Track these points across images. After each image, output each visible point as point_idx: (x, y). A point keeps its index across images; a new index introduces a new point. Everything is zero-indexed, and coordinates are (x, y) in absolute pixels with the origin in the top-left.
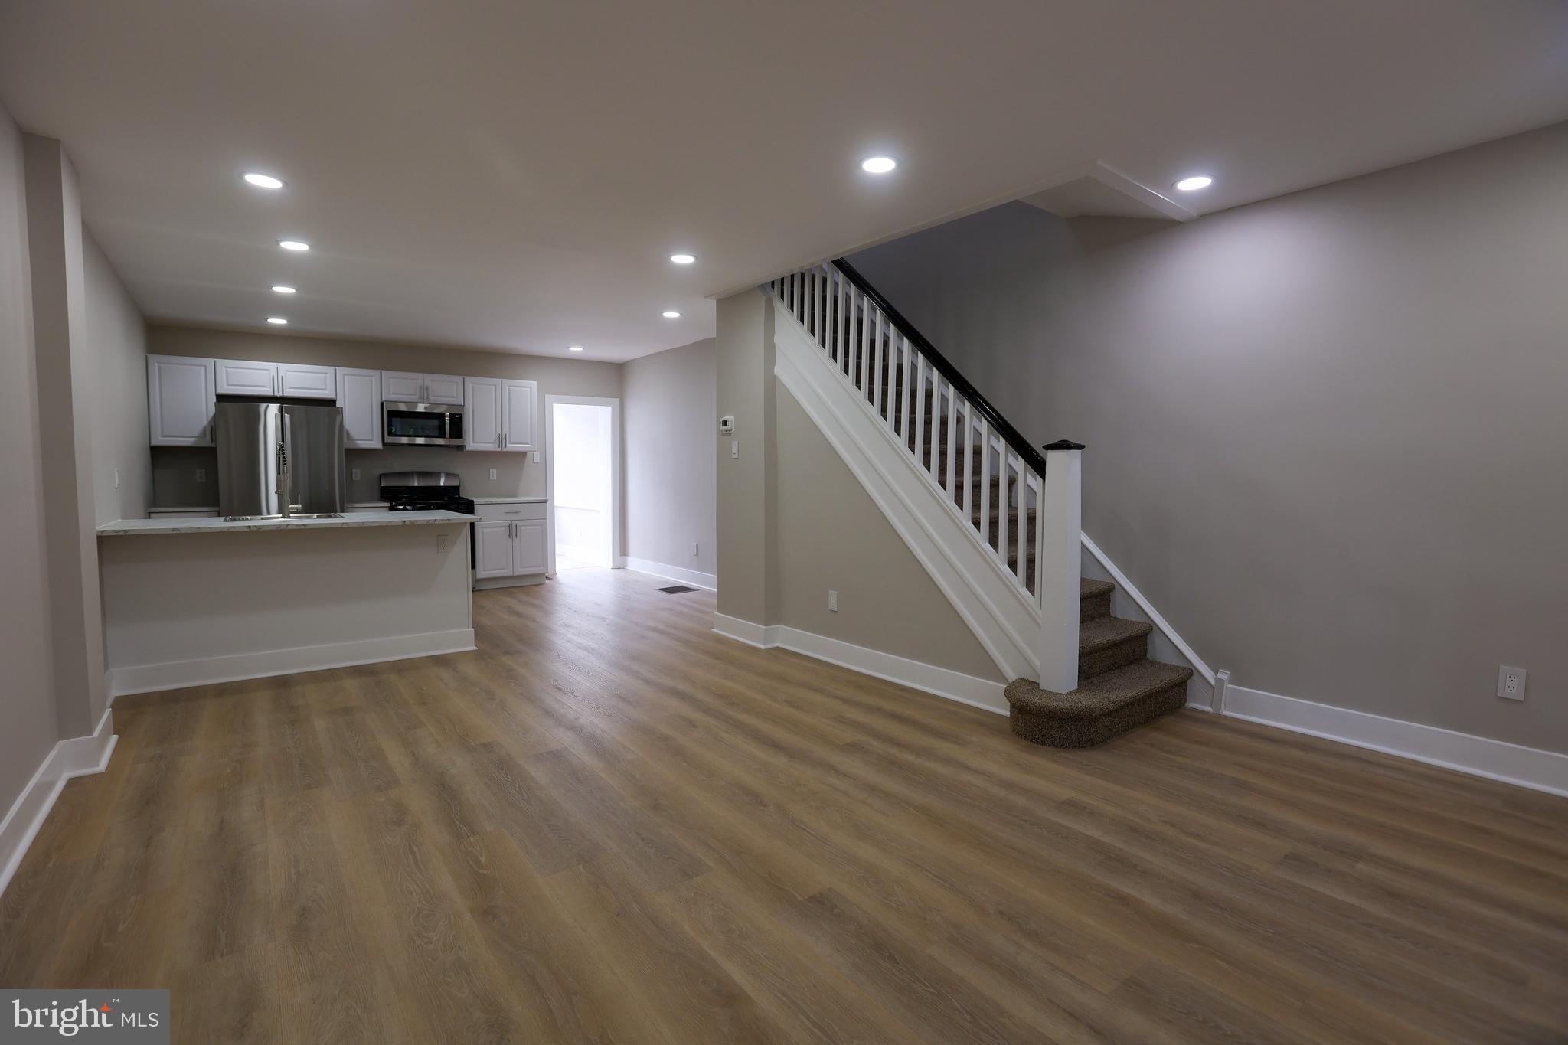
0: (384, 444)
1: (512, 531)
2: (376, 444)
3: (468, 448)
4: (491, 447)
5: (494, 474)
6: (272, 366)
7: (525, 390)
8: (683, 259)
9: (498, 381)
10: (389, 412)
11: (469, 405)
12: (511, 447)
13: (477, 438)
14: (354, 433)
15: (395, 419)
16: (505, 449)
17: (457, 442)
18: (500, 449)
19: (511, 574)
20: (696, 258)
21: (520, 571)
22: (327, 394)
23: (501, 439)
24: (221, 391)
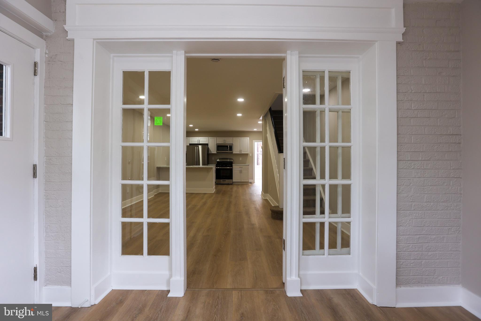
0: (217, 152)
1: (241, 172)
2: (215, 152)
3: (233, 153)
4: (238, 153)
5: (241, 159)
6: (198, 138)
7: (246, 140)
8: (241, 100)
9: (240, 138)
10: (217, 146)
11: (234, 144)
12: (243, 153)
13: (236, 151)
14: (211, 150)
15: (220, 147)
16: (241, 153)
17: (231, 152)
18: (240, 153)
19: (240, 181)
20: (244, 99)
21: (242, 181)
22: (207, 143)
23: (240, 151)
24: (190, 143)
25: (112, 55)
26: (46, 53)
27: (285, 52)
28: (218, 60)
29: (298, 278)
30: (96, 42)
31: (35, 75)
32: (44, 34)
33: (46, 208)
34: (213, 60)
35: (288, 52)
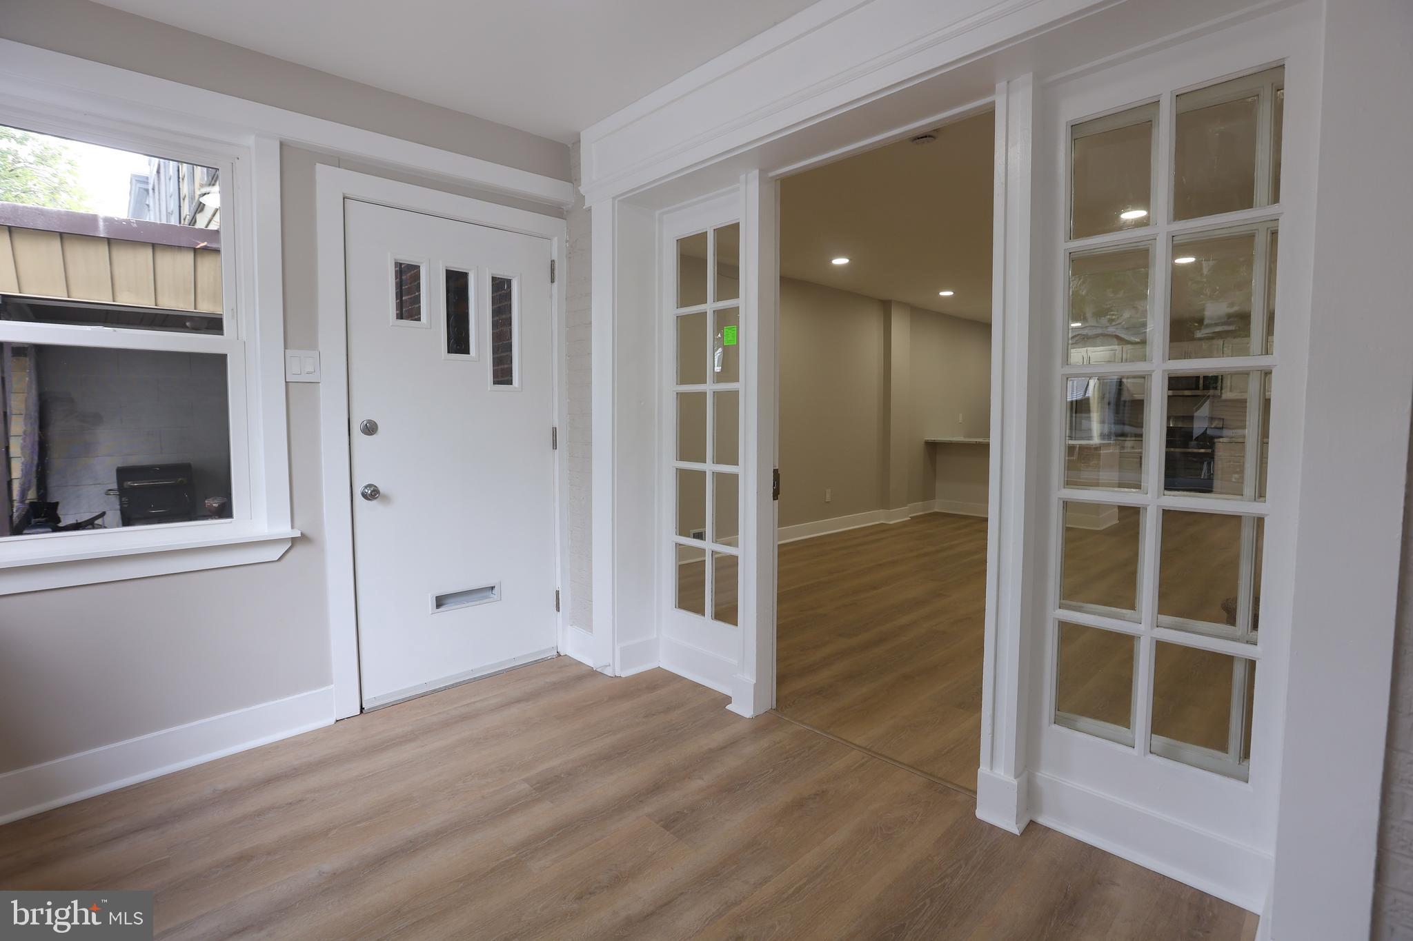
25: (657, 213)
26: (567, 241)
27: (991, 90)
28: (930, 136)
29: (1013, 778)
30: (619, 201)
31: (552, 282)
32: (564, 208)
33: (570, 499)
34: (915, 142)
35: (1001, 86)
